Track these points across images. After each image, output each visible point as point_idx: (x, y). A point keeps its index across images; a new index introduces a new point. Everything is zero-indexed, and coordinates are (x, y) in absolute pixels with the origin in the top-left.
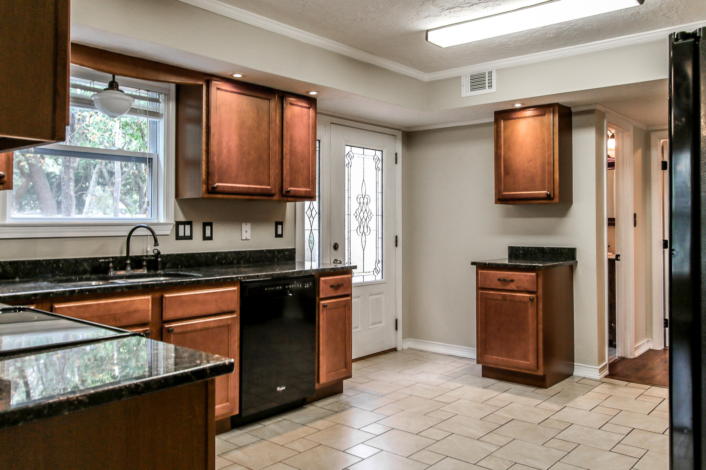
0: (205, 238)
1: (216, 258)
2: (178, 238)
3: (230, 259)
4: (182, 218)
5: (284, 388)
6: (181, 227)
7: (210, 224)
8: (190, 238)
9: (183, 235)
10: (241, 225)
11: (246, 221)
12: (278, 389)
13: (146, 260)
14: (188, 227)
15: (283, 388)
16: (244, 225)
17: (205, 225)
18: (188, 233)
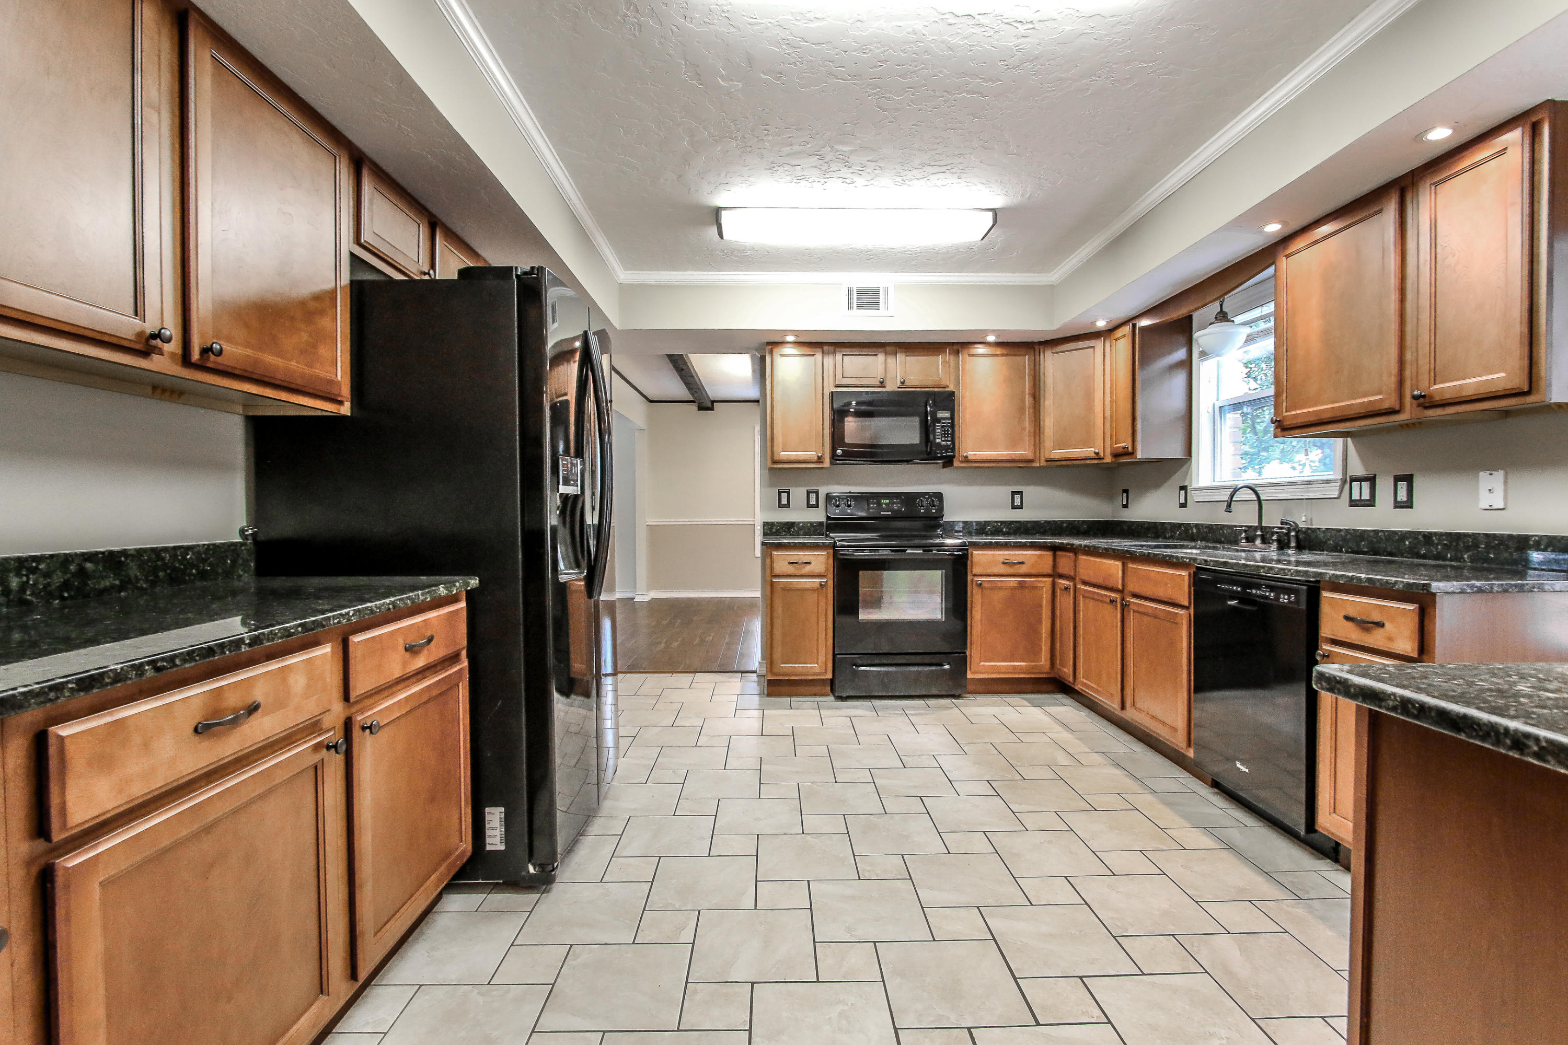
0: (1398, 505)
1: (1407, 543)
2: (1353, 503)
3: (1437, 549)
4: (1357, 468)
5: (1247, 771)
6: (1356, 485)
7: (1409, 479)
8: (1371, 503)
9: (1358, 498)
10: (1478, 477)
11: (1490, 466)
12: (1238, 765)
13: (1277, 533)
14: (1366, 485)
15: (1244, 769)
16: (1483, 475)
17: (1397, 479)
18: (1366, 496)
